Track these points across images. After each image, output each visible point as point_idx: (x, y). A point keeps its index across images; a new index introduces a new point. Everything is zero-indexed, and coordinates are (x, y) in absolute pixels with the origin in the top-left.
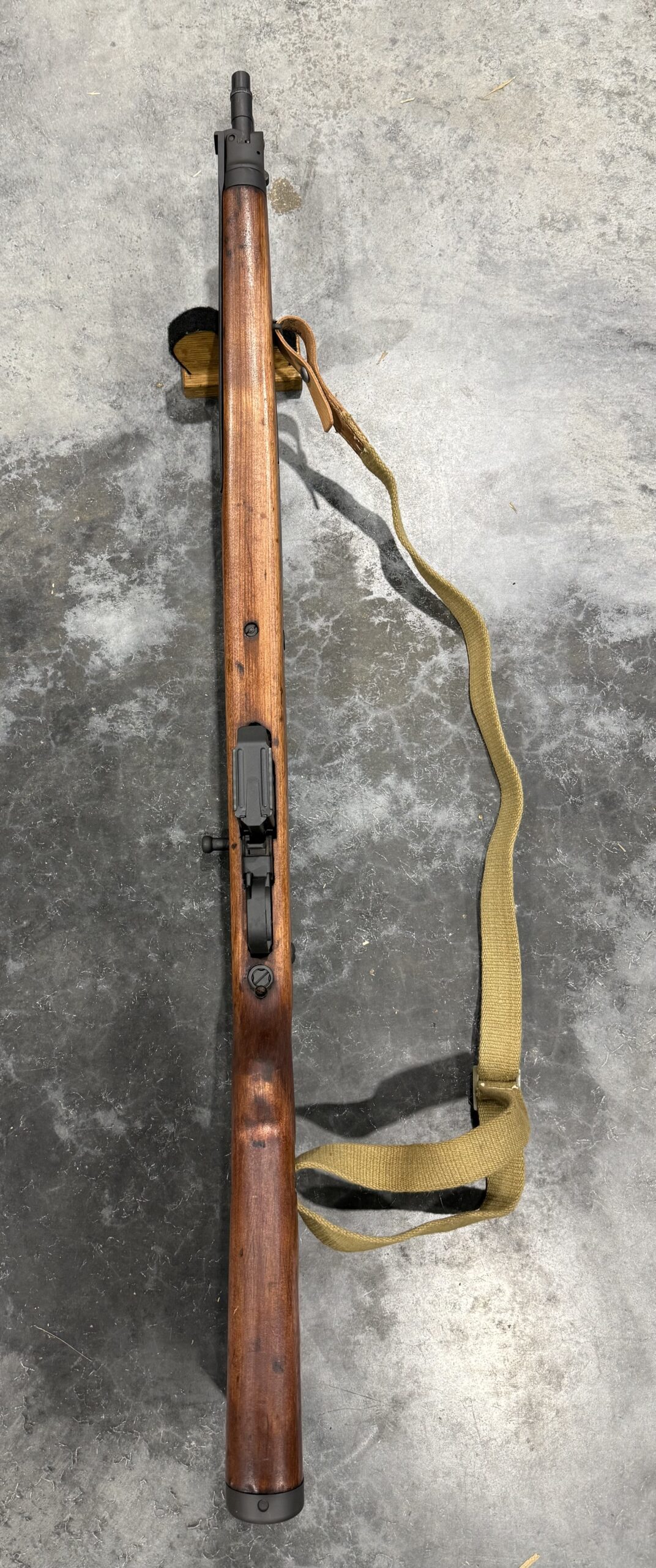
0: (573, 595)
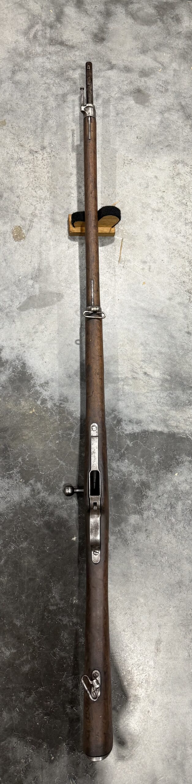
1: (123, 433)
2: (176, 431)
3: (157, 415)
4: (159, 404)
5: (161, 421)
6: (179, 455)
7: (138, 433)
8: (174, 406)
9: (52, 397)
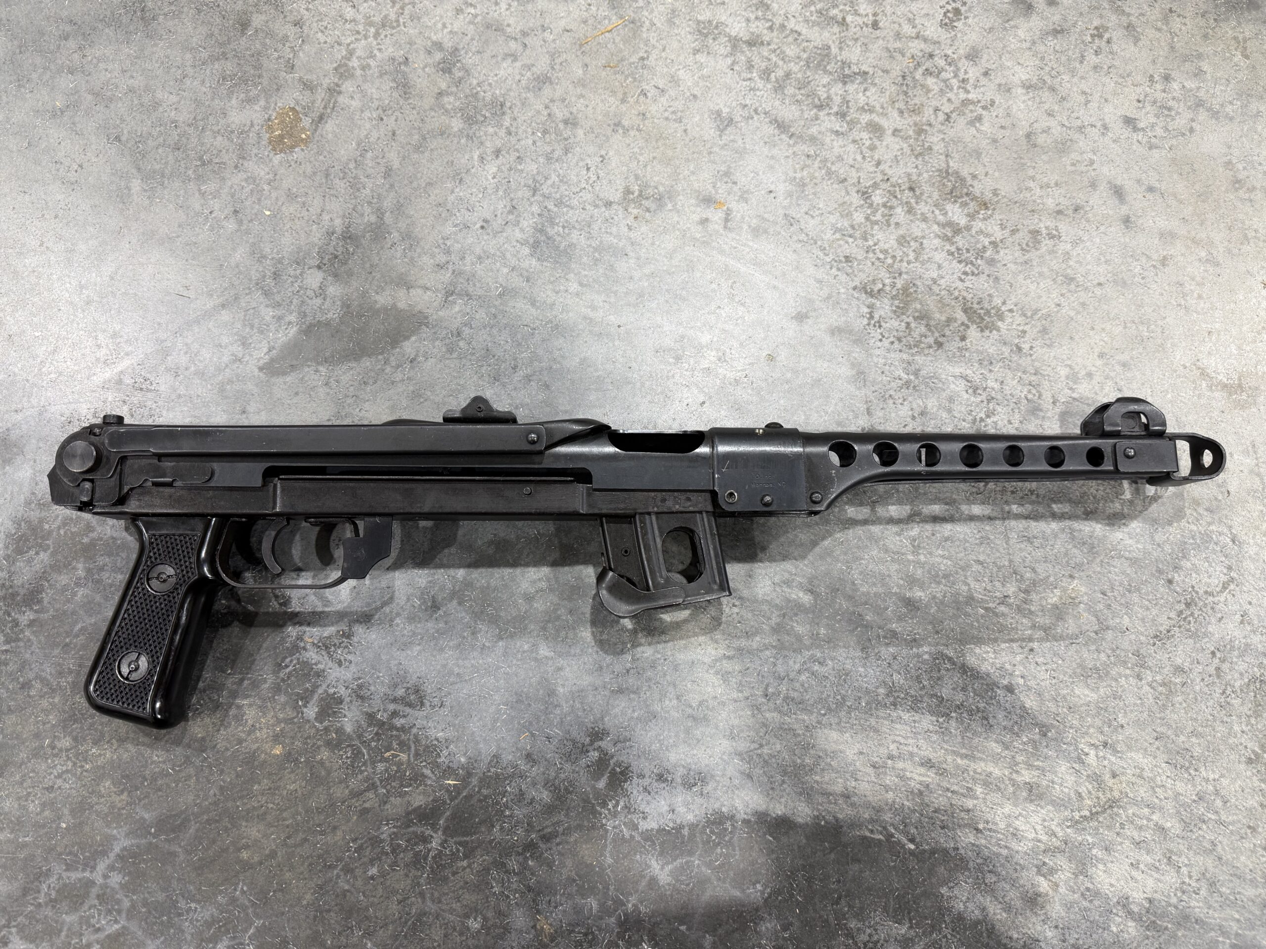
0: (596, 744)
1: (635, 827)
2: (844, 812)
3: (766, 750)
4: (771, 705)
5: (785, 773)
6: (860, 915)
7: (693, 827)
8: (829, 709)
9: (360, 687)
